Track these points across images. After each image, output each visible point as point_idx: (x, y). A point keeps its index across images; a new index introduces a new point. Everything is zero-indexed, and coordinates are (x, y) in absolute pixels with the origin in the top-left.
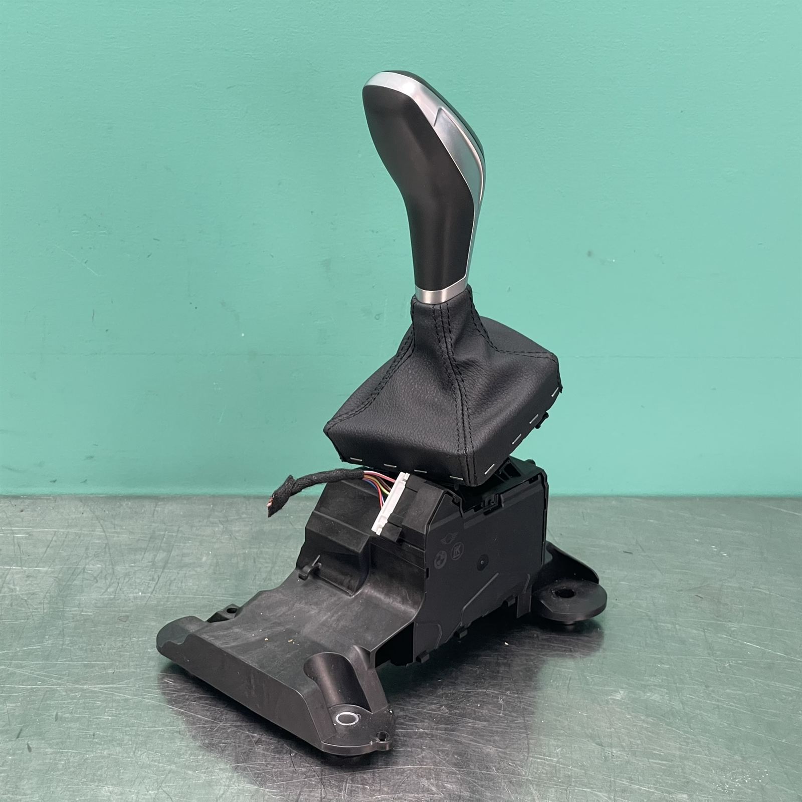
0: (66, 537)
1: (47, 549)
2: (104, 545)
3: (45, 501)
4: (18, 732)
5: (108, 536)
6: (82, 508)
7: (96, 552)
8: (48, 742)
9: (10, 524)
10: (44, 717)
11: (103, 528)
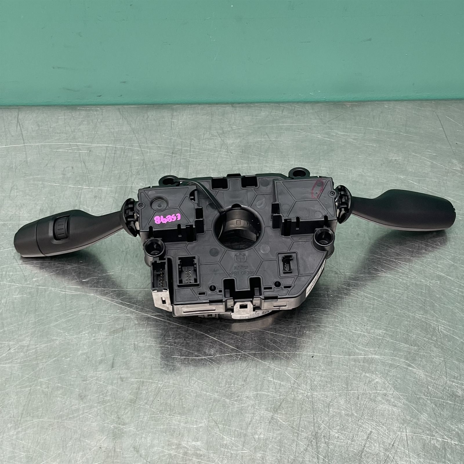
0: (115, 153)
1: (104, 166)
2: (142, 161)
3: (95, 113)
4: (112, 361)
5: (143, 152)
6: (121, 120)
7: (137, 169)
8: (133, 372)
9: (74, 138)
10: (126, 346)
11: (139, 143)
